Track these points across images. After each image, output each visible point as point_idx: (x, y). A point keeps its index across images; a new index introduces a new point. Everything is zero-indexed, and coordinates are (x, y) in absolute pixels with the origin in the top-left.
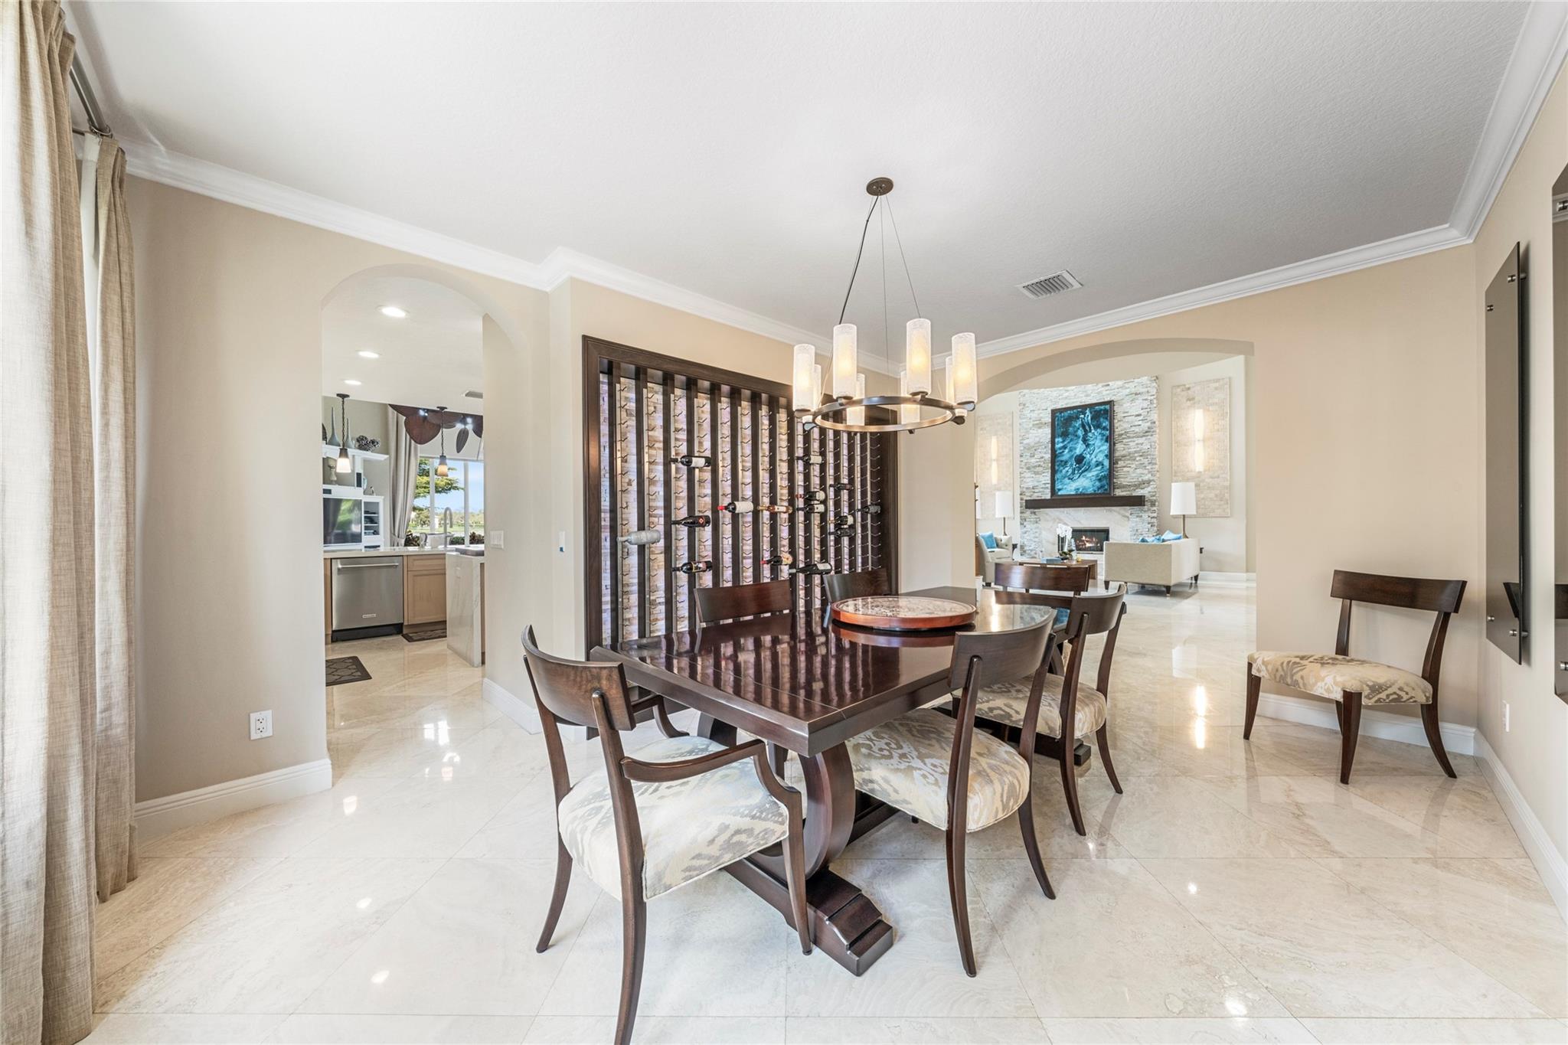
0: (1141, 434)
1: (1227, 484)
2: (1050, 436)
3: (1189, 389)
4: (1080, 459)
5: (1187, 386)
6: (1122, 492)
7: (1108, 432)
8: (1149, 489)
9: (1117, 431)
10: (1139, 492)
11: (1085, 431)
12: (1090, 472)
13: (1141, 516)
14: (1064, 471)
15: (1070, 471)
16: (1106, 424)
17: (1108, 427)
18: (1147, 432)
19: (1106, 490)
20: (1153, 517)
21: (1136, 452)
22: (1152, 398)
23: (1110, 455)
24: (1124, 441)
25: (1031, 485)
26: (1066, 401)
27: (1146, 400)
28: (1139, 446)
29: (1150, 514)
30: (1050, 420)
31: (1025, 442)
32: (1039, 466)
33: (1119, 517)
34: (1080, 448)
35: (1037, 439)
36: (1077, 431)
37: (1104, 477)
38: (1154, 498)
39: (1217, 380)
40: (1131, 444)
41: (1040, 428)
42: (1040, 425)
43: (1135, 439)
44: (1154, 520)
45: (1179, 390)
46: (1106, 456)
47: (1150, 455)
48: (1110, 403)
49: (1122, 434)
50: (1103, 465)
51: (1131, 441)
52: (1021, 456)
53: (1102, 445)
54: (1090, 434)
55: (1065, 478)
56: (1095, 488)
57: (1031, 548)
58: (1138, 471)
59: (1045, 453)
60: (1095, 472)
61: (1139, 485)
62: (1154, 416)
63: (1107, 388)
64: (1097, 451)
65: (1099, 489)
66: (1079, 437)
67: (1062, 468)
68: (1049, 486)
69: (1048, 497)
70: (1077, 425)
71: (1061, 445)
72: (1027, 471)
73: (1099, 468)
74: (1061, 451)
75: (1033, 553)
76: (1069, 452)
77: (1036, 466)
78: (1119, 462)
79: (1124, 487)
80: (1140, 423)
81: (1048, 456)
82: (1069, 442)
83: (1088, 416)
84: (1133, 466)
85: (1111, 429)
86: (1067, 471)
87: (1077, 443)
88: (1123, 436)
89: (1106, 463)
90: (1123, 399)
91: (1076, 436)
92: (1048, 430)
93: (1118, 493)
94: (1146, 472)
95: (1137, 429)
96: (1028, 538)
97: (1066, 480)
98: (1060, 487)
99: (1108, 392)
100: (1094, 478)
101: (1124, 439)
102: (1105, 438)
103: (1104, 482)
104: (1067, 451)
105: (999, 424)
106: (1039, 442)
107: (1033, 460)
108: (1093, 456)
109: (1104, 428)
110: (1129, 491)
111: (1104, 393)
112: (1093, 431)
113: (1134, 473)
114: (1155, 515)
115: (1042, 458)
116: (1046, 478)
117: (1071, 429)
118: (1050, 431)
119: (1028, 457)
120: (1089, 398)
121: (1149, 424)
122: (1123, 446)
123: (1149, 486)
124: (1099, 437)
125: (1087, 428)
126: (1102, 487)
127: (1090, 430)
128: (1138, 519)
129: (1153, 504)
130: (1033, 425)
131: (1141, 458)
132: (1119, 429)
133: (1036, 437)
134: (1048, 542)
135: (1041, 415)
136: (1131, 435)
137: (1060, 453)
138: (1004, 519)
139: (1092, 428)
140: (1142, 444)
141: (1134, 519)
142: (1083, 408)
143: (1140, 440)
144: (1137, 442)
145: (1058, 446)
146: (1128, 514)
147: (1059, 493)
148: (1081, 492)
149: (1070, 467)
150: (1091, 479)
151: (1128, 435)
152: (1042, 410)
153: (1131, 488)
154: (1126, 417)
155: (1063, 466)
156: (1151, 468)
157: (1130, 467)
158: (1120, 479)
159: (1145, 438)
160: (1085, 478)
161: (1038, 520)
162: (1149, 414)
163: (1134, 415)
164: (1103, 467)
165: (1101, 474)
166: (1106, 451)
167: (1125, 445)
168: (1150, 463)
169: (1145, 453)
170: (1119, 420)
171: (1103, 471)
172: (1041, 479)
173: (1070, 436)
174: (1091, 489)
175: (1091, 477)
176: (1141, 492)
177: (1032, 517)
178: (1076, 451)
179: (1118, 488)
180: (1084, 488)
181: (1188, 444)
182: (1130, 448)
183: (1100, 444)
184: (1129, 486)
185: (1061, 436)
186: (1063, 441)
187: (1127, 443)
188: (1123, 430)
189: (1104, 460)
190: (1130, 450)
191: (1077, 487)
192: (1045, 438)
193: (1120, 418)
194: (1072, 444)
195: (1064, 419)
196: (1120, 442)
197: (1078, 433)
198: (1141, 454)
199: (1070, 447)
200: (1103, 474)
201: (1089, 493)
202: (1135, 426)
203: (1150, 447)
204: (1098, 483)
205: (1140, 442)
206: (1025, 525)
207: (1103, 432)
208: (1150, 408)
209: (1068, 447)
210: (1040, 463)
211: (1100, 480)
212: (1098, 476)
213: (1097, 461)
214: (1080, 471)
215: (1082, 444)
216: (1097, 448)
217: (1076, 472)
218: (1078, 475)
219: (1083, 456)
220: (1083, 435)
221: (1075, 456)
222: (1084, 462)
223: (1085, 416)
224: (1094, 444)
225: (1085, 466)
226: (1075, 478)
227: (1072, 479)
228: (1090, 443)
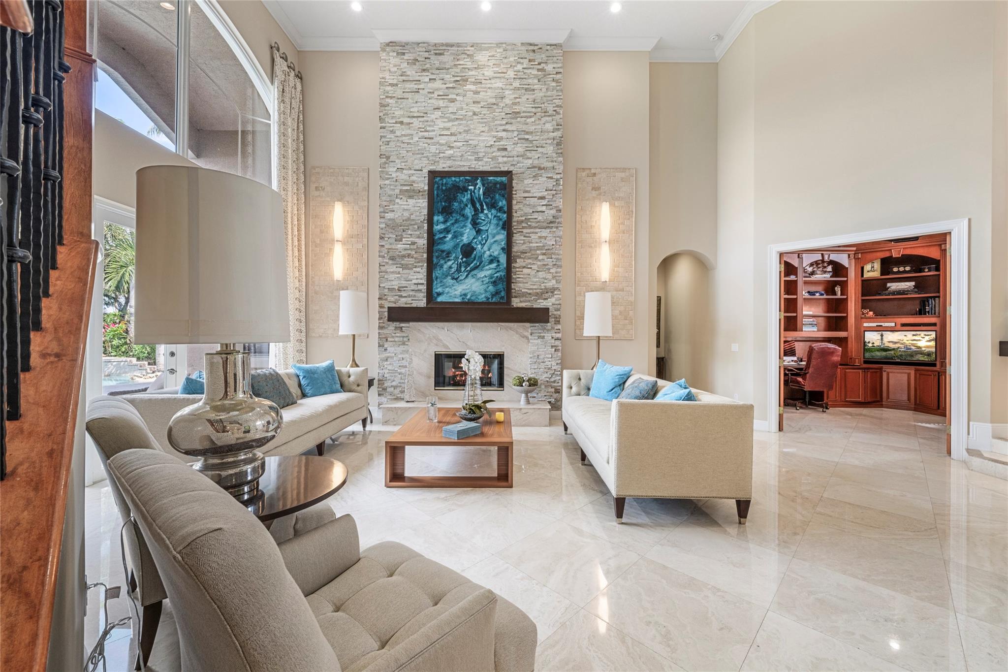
0: (545, 225)
1: (632, 299)
2: (425, 212)
3: (594, 174)
4: (468, 251)
5: (593, 171)
6: (521, 302)
7: (505, 216)
8: (553, 300)
9: (516, 216)
10: (541, 304)
11: (476, 210)
12: (482, 270)
13: (544, 336)
14: (445, 266)
15: (455, 266)
16: (503, 203)
17: (505, 209)
18: (552, 223)
19: (502, 298)
20: (557, 339)
21: (538, 248)
22: (559, 176)
23: (508, 249)
24: (525, 231)
25: (395, 284)
26: (449, 163)
27: (551, 178)
28: (543, 240)
29: (554, 335)
30: (426, 188)
31: (389, 216)
32: (409, 256)
33: (516, 337)
34: (467, 235)
35: (406, 214)
36: (464, 209)
37: (500, 278)
38: (559, 313)
39: (624, 170)
40: (533, 236)
41: (411, 197)
42: (411, 193)
43: (537, 230)
44: (558, 343)
45: (584, 174)
46: (503, 249)
47: (554, 254)
48: (508, 174)
49: (522, 222)
50: (498, 261)
51: (533, 233)
52: (382, 238)
53: (498, 233)
54: (482, 216)
55: (447, 276)
56: (488, 295)
57: (394, 384)
58: (541, 275)
59: (419, 237)
60: (487, 272)
61: (542, 293)
62: (559, 203)
63: (504, 153)
64: (490, 240)
65: (493, 295)
66: (467, 219)
67: (442, 262)
68: (424, 288)
69: (422, 303)
70: (465, 200)
71: (441, 227)
72: (391, 262)
73: (494, 265)
74: (442, 236)
75: (397, 391)
76: (452, 238)
77: (404, 256)
78: (518, 260)
79: (524, 295)
80: (544, 208)
81: (423, 242)
82: (453, 224)
83: (479, 189)
84: (534, 267)
85: (509, 212)
86: (450, 267)
87: (465, 226)
88: (524, 225)
89: (503, 259)
90: (523, 173)
91: (463, 215)
92: (423, 203)
93: (516, 303)
94: (549, 276)
95: (540, 217)
96: (390, 367)
97: (449, 281)
98: (440, 290)
99: (505, 159)
100: (486, 280)
101: (523, 228)
102: (501, 223)
103: (500, 286)
104: (450, 236)
105: (347, 184)
106: (409, 219)
107: (400, 246)
108: (485, 248)
109: (500, 210)
110: (529, 301)
111: (501, 160)
112: (486, 212)
113: (535, 276)
114: (559, 335)
115: (413, 243)
116: (419, 275)
117: (456, 204)
118: (426, 204)
119: (393, 241)
120: (481, 163)
121: (553, 212)
122: (522, 238)
123: (553, 296)
124: (494, 221)
125: (478, 205)
126: (497, 293)
127: (483, 210)
128: (539, 341)
129: (558, 322)
130: (401, 191)
131: (544, 257)
132: (519, 213)
133: (404, 210)
134: (420, 374)
135: (414, 178)
136: (534, 224)
137: (440, 239)
138: (354, 336)
139: (485, 207)
140: (545, 238)
141: (535, 341)
142: (474, 175)
143: (545, 233)
144: (539, 235)
145: (438, 227)
146: (527, 334)
147: (440, 299)
148: (469, 300)
149: (453, 261)
150: (483, 281)
151: (529, 223)
152: (415, 170)
153: (533, 298)
154: (527, 199)
155: (444, 259)
156: (556, 273)
157: (531, 268)
158: (520, 285)
159: (549, 230)
160: (474, 280)
161: (405, 339)
162: (554, 199)
163: (536, 197)
164: (499, 265)
165: (496, 275)
166: (503, 243)
167: (525, 237)
168: (555, 265)
169: (549, 251)
170: (519, 202)
171: (498, 271)
172: (412, 277)
173: (454, 215)
174: (483, 296)
175: (483, 277)
176: (544, 304)
177: (397, 335)
178: (463, 238)
179: (516, 297)
180: (474, 294)
181: (593, 245)
182: (532, 243)
183: (495, 232)
184: (530, 294)
185: (442, 213)
186: (445, 222)
187: (528, 235)
188: (524, 216)
189: (499, 254)
190: (531, 245)
191: (463, 292)
192: (418, 213)
193: (519, 198)
194: (457, 227)
195: (446, 189)
196: (520, 232)
197: (466, 211)
198: (544, 251)
199: (454, 232)
200: (498, 274)
201: (479, 301)
202: (538, 212)
203: (554, 243)
204: (491, 288)
205: (544, 235)
206: (386, 350)
207: (499, 214)
208: (555, 190)
209: (452, 231)
210: (409, 252)
211: (494, 283)
212: (491, 278)
213: (491, 256)
214: (469, 268)
215: (471, 229)
216: (490, 236)
217: (463, 269)
218: (466, 274)
219: (473, 247)
220: (473, 216)
221: (461, 245)
222: (473, 256)
223: (475, 189)
224: (487, 230)
225: (475, 262)
226: (461, 278)
227: (456, 279)
228: (481, 228)
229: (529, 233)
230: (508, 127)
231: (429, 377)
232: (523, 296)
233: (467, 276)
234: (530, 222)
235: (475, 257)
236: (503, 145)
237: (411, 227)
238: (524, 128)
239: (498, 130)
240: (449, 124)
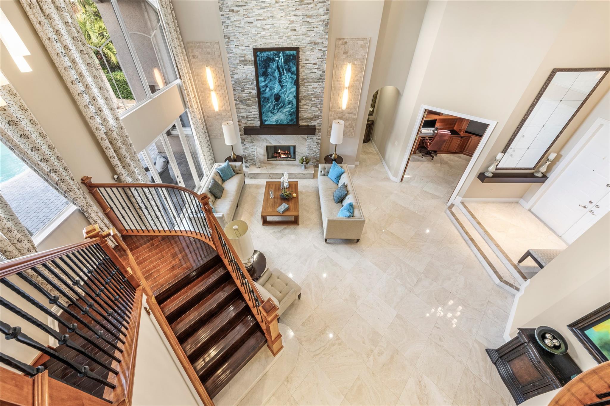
0: (316, 80)
1: (355, 117)
2: (254, 74)
3: (346, 43)
4: (277, 97)
5: (345, 40)
6: (303, 122)
7: (295, 77)
8: (318, 121)
9: (302, 76)
10: (313, 123)
11: (280, 73)
12: (285, 108)
13: (313, 138)
14: (267, 106)
15: (272, 106)
16: (294, 69)
17: (296, 72)
18: (320, 79)
19: (294, 122)
20: (319, 139)
21: (312, 94)
22: (325, 49)
23: (297, 97)
24: (306, 84)
25: (244, 114)
26: (264, 41)
27: (320, 50)
28: (314, 90)
29: (318, 137)
30: (253, 59)
31: (236, 77)
33: (301, 140)
35: (244, 76)
37: (293, 112)
38: (320, 127)
39: (363, 39)
40: (310, 87)
41: (245, 65)
42: (245, 62)
43: (312, 84)
44: (319, 141)
45: (340, 42)
47: (320, 97)
48: (297, 49)
49: (304, 79)
50: (292, 103)
51: (310, 86)
52: (234, 90)
53: (292, 88)
55: (268, 111)
57: (250, 158)
58: (313, 108)
59: (252, 89)
60: (286, 110)
61: (313, 118)
62: (324, 67)
63: (295, 33)
64: (288, 92)
65: (290, 121)
66: (276, 79)
67: (265, 104)
68: (258, 116)
69: (258, 124)
70: (274, 67)
72: (240, 103)
73: (290, 106)
74: (264, 89)
75: (252, 161)
77: (246, 100)
78: (302, 101)
79: (304, 119)
80: (316, 70)
81: (255, 92)
82: (269, 82)
83: (281, 60)
84: (310, 105)
85: (298, 75)
86: (270, 107)
87: (275, 83)
88: (305, 81)
89: (295, 102)
90: (305, 47)
91: (274, 77)
92: (252, 68)
93: (301, 123)
94: (317, 109)
95: (313, 76)
96: (248, 152)
98: (266, 119)
99: (295, 37)
100: (287, 113)
101: (305, 83)
102: (293, 81)
104: (268, 89)
105: (208, 53)
106: (246, 79)
107: (244, 94)
108: (286, 96)
109: (293, 73)
110: (307, 122)
111: (293, 38)
112: (285, 74)
113: (310, 110)
114: (320, 138)
115: (250, 93)
116: (255, 110)
117: (270, 70)
118: (254, 69)
119: (240, 91)
120: (281, 40)
121: (321, 72)
122: (304, 88)
123: (318, 119)
124: (290, 80)
126: (292, 120)
127: (284, 73)
128: (311, 140)
129: (319, 131)
130: (239, 60)
131: (315, 99)
132: (303, 74)
133: (243, 73)
134: (261, 154)
135: (245, 52)
136: (310, 80)
137: (263, 91)
138: (232, 145)
139: (285, 72)
140: (316, 88)
141: (309, 140)
143: (316, 85)
144: (313, 86)
145: (262, 84)
146: (306, 137)
147: (266, 123)
148: (279, 123)
149: (270, 104)
150: (285, 114)
151: (308, 80)
152: (245, 47)
153: (309, 120)
154: (307, 65)
155: (266, 102)
156: (320, 107)
157: (308, 105)
158: (303, 114)
159: (318, 84)
160: (281, 113)
161: (252, 140)
162: (322, 64)
163: (312, 63)
164: (293, 106)
165: (291, 111)
167: (306, 88)
168: (320, 103)
169: (317, 96)
170: (303, 67)
171: (292, 109)
172: (252, 111)
173: (269, 77)
174: (286, 121)
175: (285, 112)
176: (314, 123)
177: (249, 138)
178: (275, 90)
179: (301, 120)
180: (281, 120)
181: (340, 89)
182: (309, 91)
183: (290, 87)
184: (307, 118)
185: (263, 75)
186: (265, 81)
187: (307, 87)
188: (305, 75)
189: (293, 100)
190: (309, 92)
191: (276, 120)
192: (250, 75)
193: (303, 64)
194: (271, 84)
195: (264, 60)
196: (303, 85)
197: (275, 74)
198: (315, 96)
199: (270, 87)
200: (292, 110)
201: (284, 124)
202: (313, 73)
203: (320, 91)
204: (289, 117)
205: (315, 87)
206: (245, 145)
207: (292, 76)
208: (323, 58)
209: (269, 86)
210: (249, 97)
211: (291, 115)
212: (289, 112)
213: (289, 100)
214: (278, 107)
215: (278, 85)
216: (288, 90)
217: (276, 108)
218: (277, 110)
219: (280, 95)
220: (279, 77)
221: (274, 94)
222: (280, 101)
223: (279, 59)
224: (286, 86)
225: (281, 104)
226: (275, 112)
227: (273, 113)
228: (283, 84)
229: (308, 86)
230: (297, 13)
231: (264, 156)
232: (304, 120)
233: (278, 111)
234: (309, 79)
235: (281, 101)
236: (294, 27)
237: (247, 83)
238: (307, 13)
239: (291, 14)
240: (261, 11)
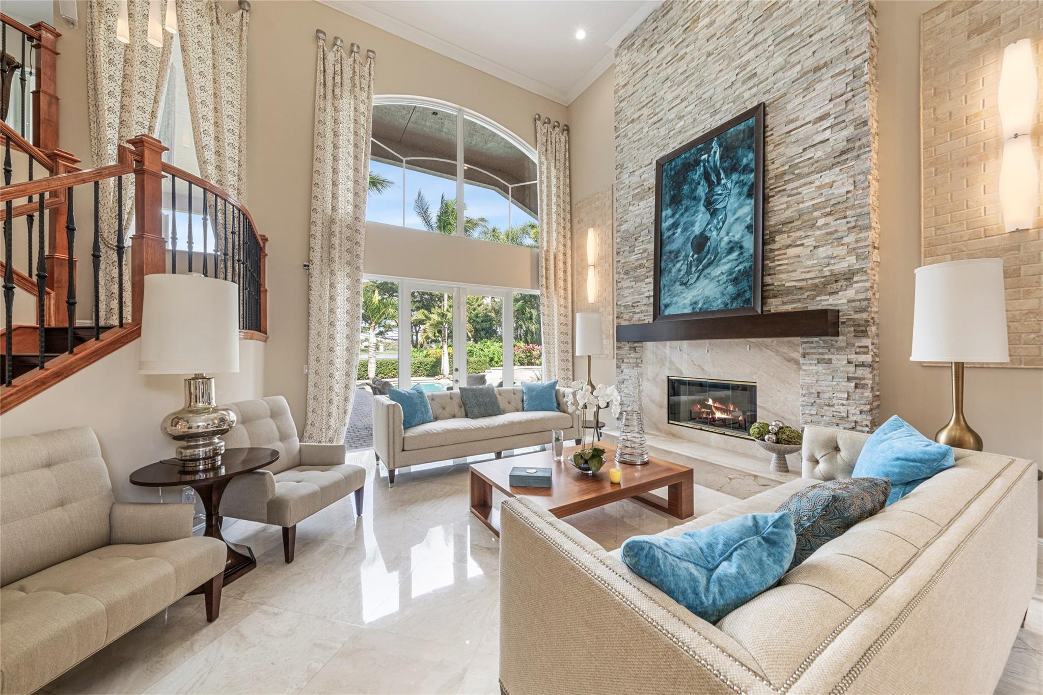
2: (654, 212)
4: (700, 243)
6: (784, 303)
8: (850, 293)
9: (775, 168)
10: (825, 302)
11: (711, 185)
12: (718, 266)
13: (830, 360)
14: (674, 270)
15: (684, 267)
16: (748, 158)
17: (755, 166)
19: (748, 301)
20: (863, 365)
21: (815, 207)
23: (759, 225)
24: (789, 187)
25: (629, 300)
26: (679, 138)
27: (842, 74)
28: (824, 191)
29: (853, 357)
30: (655, 180)
31: (624, 227)
32: (641, 266)
33: (776, 360)
34: (700, 219)
35: (638, 220)
36: (696, 188)
38: (864, 315)
40: (805, 190)
41: (642, 199)
42: (642, 194)
43: (814, 177)
45: (941, 18)
46: (749, 227)
47: (852, 208)
48: (760, 110)
49: (784, 173)
50: (741, 247)
51: (805, 185)
52: (618, 253)
53: (741, 206)
54: (718, 190)
55: (675, 282)
56: (727, 299)
58: (822, 252)
59: (647, 243)
61: (825, 285)
63: (753, 83)
64: (730, 219)
65: (734, 299)
66: (700, 200)
68: (652, 301)
69: (651, 320)
71: (670, 221)
72: (626, 277)
73: (734, 255)
74: (671, 233)
76: (682, 232)
77: (636, 268)
78: (777, 238)
79: (789, 291)
80: (827, 134)
81: (651, 247)
84: (810, 242)
86: (679, 270)
87: (696, 212)
88: (787, 178)
89: (749, 243)
90: (785, 95)
91: (695, 198)
92: (652, 201)
93: (776, 306)
94: (841, 251)
95: (819, 153)
96: (626, 391)
97: (678, 287)
98: (667, 301)
99: (754, 90)
100: (724, 278)
101: (787, 182)
102: (746, 189)
103: (744, 284)
104: (679, 230)
105: (597, 208)
106: (640, 225)
107: (633, 257)
108: (723, 233)
110: (799, 301)
111: (747, 95)
112: (723, 182)
113: (811, 257)
114: (868, 358)
115: (643, 251)
116: (647, 287)
118: (654, 202)
119: (626, 253)
120: (717, 117)
121: (848, 133)
122: (785, 199)
123: (849, 286)
125: (714, 178)
126: (739, 295)
127: (719, 180)
128: (820, 368)
129: (861, 331)
130: (633, 196)
131: (830, 219)
132: (777, 163)
133: (636, 216)
134: (653, 401)
135: (643, 176)
136: (807, 170)
137: (669, 237)
138: (589, 357)
139: (723, 175)
140: (831, 185)
141: (811, 367)
143: (828, 177)
144: (817, 183)
146: (796, 355)
147: (667, 312)
148: (700, 309)
149: (682, 262)
150: (718, 281)
151: (796, 172)
152: (646, 166)
153: (806, 294)
154: (792, 133)
155: (672, 261)
156: (856, 241)
157: (802, 245)
158: (781, 276)
159: (838, 169)
160: (707, 281)
161: (639, 361)
162: (848, 109)
163: (810, 122)
164: (742, 253)
165: (737, 269)
166: (748, 219)
167: (789, 196)
168: (854, 227)
169: (838, 207)
170: (778, 144)
171: (741, 263)
172: (644, 290)
173: (684, 202)
174: (719, 301)
175: (719, 275)
176: (831, 301)
177: (632, 355)
178: (694, 228)
179: (775, 297)
180: (707, 300)
181: (974, 158)
182: (803, 202)
183: (736, 205)
184: (801, 288)
185: (670, 205)
186: (673, 216)
187: (795, 191)
188: (786, 163)
189: (742, 237)
190: (801, 206)
191: (694, 300)
192: (648, 215)
193: (778, 139)
194: (688, 217)
195: (675, 173)
196: (780, 191)
197: (698, 191)
198: (828, 210)
199: (685, 224)
200: (741, 267)
201: (714, 309)
202: (814, 146)
203: (852, 188)
204: (731, 289)
205: (827, 181)
206: (622, 371)
207: (742, 178)
208: (851, 91)
209: (682, 223)
210: (641, 262)
211: (735, 281)
212: (731, 274)
213: (731, 241)
214: (701, 267)
215: (704, 213)
216: (729, 214)
217: (693, 269)
218: (697, 275)
219: (706, 237)
220: (706, 194)
221: (691, 238)
222: (706, 249)
223: (709, 156)
224: (725, 207)
225: (708, 257)
226: (691, 281)
227: (685, 284)
228: (717, 207)
229: (797, 188)
230: (759, 38)
231: (661, 407)
232: (787, 294)
233: (698, 278)
234: (799, 168)
235: (709, 249)
236: (751, 71)
237: (643, 233)
239: (741, 54)
240: (679, 90)
